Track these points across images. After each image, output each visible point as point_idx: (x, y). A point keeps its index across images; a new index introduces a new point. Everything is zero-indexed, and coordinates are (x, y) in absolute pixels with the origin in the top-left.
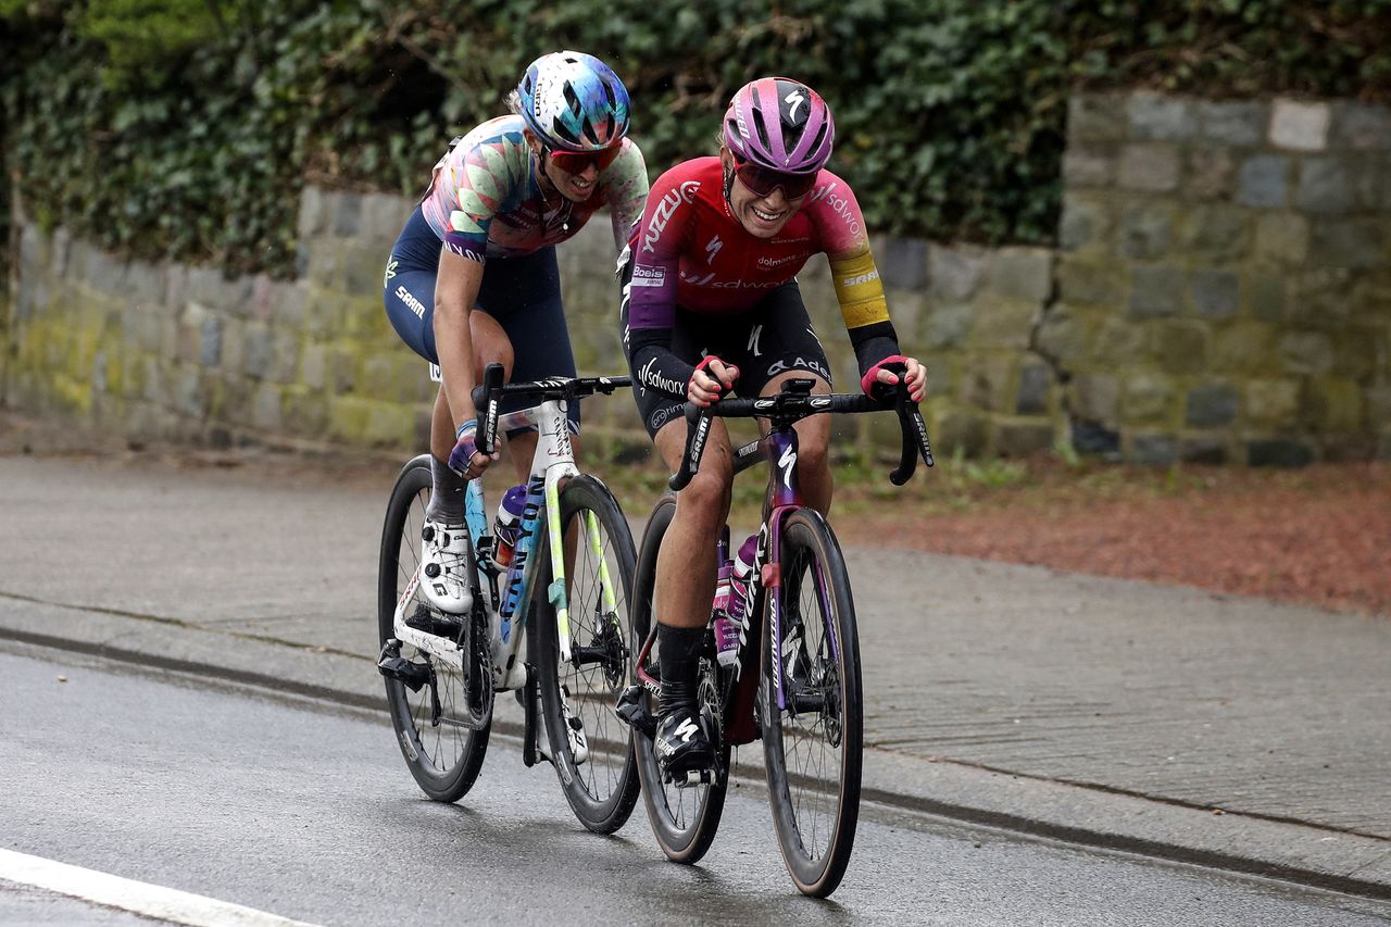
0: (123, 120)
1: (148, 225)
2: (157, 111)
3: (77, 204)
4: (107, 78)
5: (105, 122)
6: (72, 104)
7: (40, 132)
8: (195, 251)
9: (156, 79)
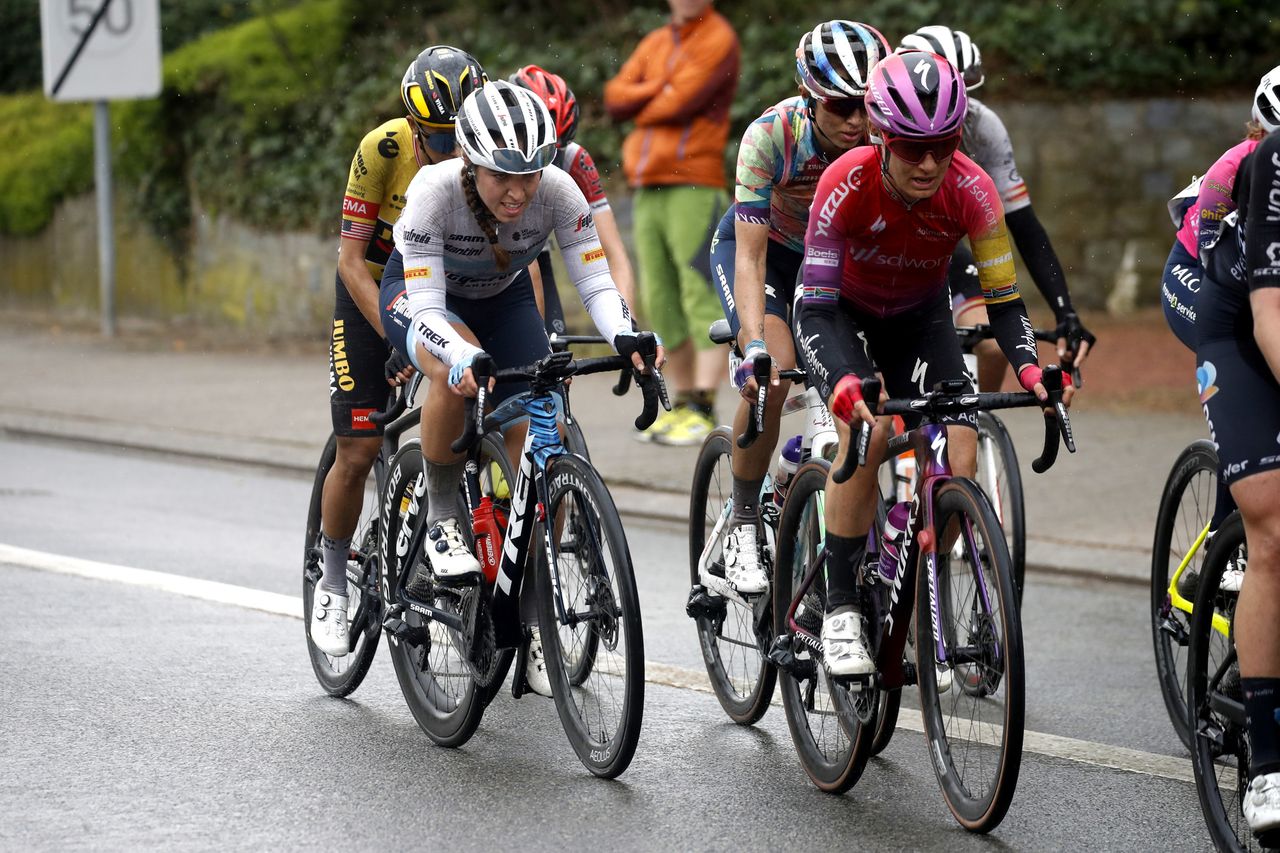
0: (257, 148)
1: (273, 211)
2: (275, 143)
3: (231, 201)
4: (246, 125)
5: (245, 149)
6: (225, 142)
7: (206, 161)
8: (302, 225)
9: (274, 123)
